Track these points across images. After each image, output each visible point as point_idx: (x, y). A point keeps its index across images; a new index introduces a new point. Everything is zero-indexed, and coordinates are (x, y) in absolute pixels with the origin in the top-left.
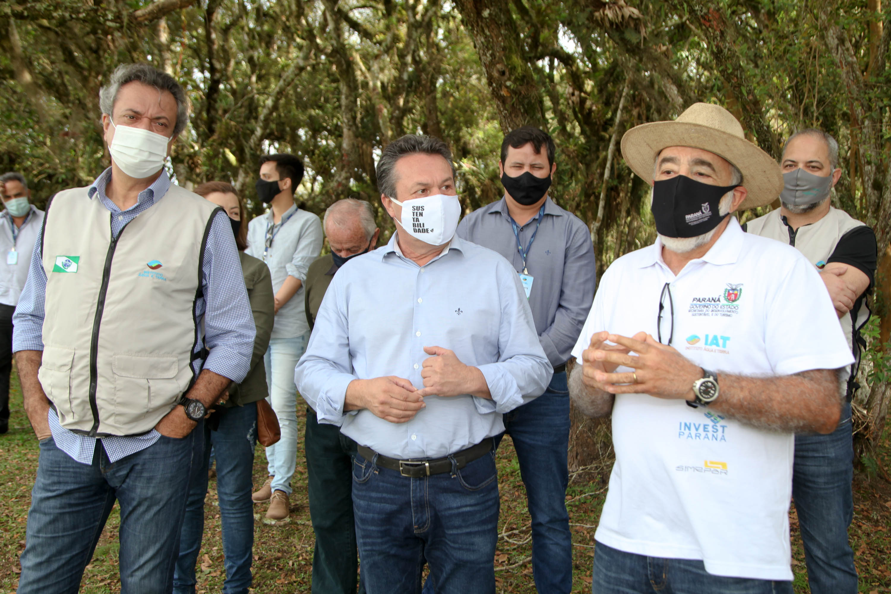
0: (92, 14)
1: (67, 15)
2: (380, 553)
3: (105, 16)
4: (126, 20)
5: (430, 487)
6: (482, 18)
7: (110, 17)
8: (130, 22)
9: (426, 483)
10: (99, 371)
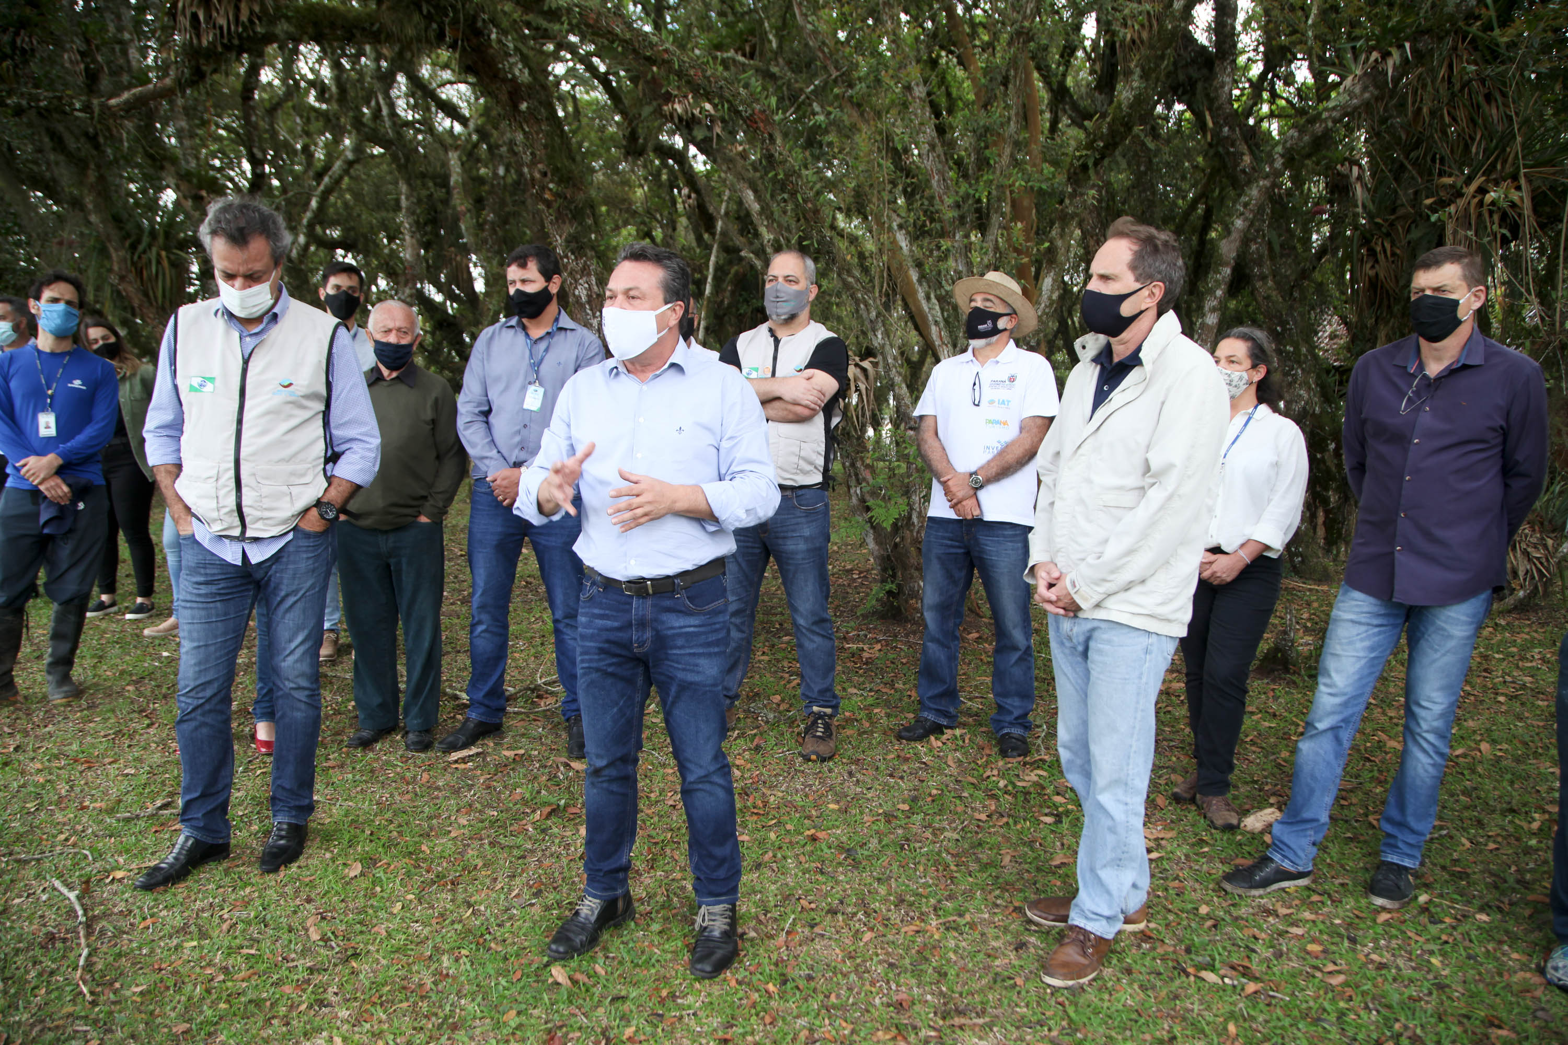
0: (55, 102)
1: (24, 102)
2: (598, 670)
3: (71, 105)
4: (97, 110)
5: (653, 606)
6: (520, 112)
7: (78, 106)
8: (102, 112)
9: (649, 602)
10: (243, 482)
